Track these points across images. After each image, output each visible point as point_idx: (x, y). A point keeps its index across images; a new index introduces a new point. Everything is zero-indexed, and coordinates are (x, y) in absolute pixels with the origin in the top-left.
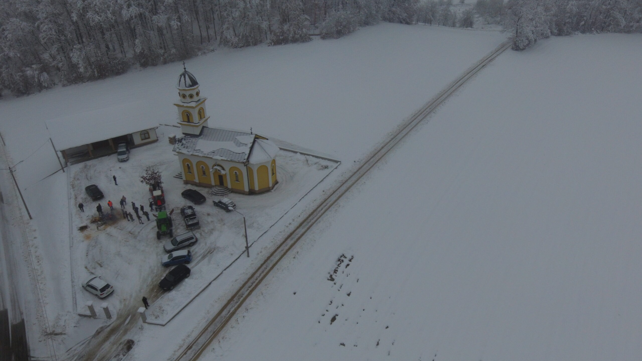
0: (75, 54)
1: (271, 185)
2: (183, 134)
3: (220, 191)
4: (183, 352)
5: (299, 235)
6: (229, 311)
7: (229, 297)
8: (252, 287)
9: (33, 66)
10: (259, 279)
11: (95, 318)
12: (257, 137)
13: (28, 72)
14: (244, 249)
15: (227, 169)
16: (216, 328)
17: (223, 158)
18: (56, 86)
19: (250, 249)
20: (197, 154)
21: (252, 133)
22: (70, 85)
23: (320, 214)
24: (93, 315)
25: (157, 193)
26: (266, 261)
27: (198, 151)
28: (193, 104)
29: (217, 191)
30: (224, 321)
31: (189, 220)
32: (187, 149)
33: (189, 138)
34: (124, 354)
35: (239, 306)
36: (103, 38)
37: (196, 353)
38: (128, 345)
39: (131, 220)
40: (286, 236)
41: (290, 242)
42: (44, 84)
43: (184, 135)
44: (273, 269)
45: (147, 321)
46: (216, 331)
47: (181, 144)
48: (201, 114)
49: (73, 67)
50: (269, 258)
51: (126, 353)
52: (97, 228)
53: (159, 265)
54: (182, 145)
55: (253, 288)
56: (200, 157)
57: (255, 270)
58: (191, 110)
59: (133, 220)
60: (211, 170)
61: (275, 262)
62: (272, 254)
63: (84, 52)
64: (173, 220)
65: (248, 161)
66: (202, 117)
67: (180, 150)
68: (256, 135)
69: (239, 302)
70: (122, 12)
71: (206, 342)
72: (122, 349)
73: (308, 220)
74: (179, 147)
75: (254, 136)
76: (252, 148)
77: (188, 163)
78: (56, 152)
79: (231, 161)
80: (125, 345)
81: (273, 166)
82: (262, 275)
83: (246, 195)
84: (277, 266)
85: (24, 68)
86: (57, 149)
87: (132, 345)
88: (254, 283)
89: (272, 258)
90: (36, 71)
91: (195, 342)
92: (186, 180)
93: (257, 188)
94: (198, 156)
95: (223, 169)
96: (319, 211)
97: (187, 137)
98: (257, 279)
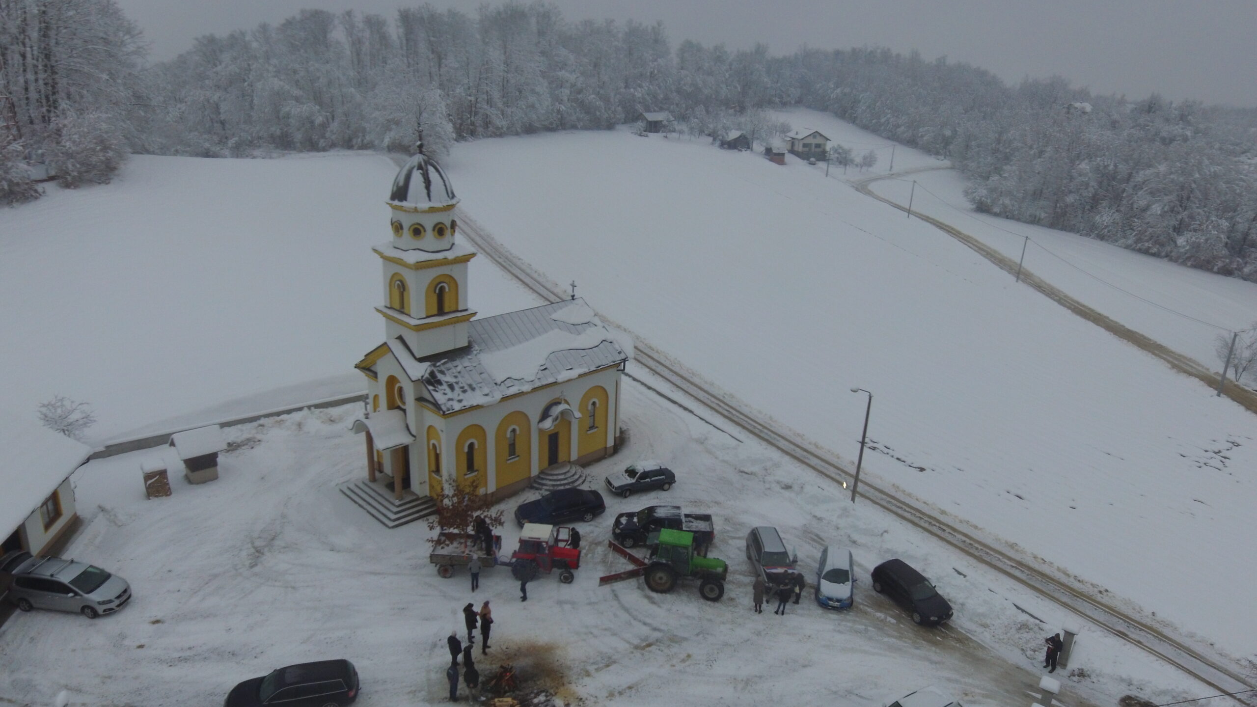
15: (576, 404)
27: (509, 383)
33: (450, 365)
43: (428, 364)
54: (451, 387)
56: (527, 393)
58: (456, 271)
77: (473, 440)
97: (438, 364)
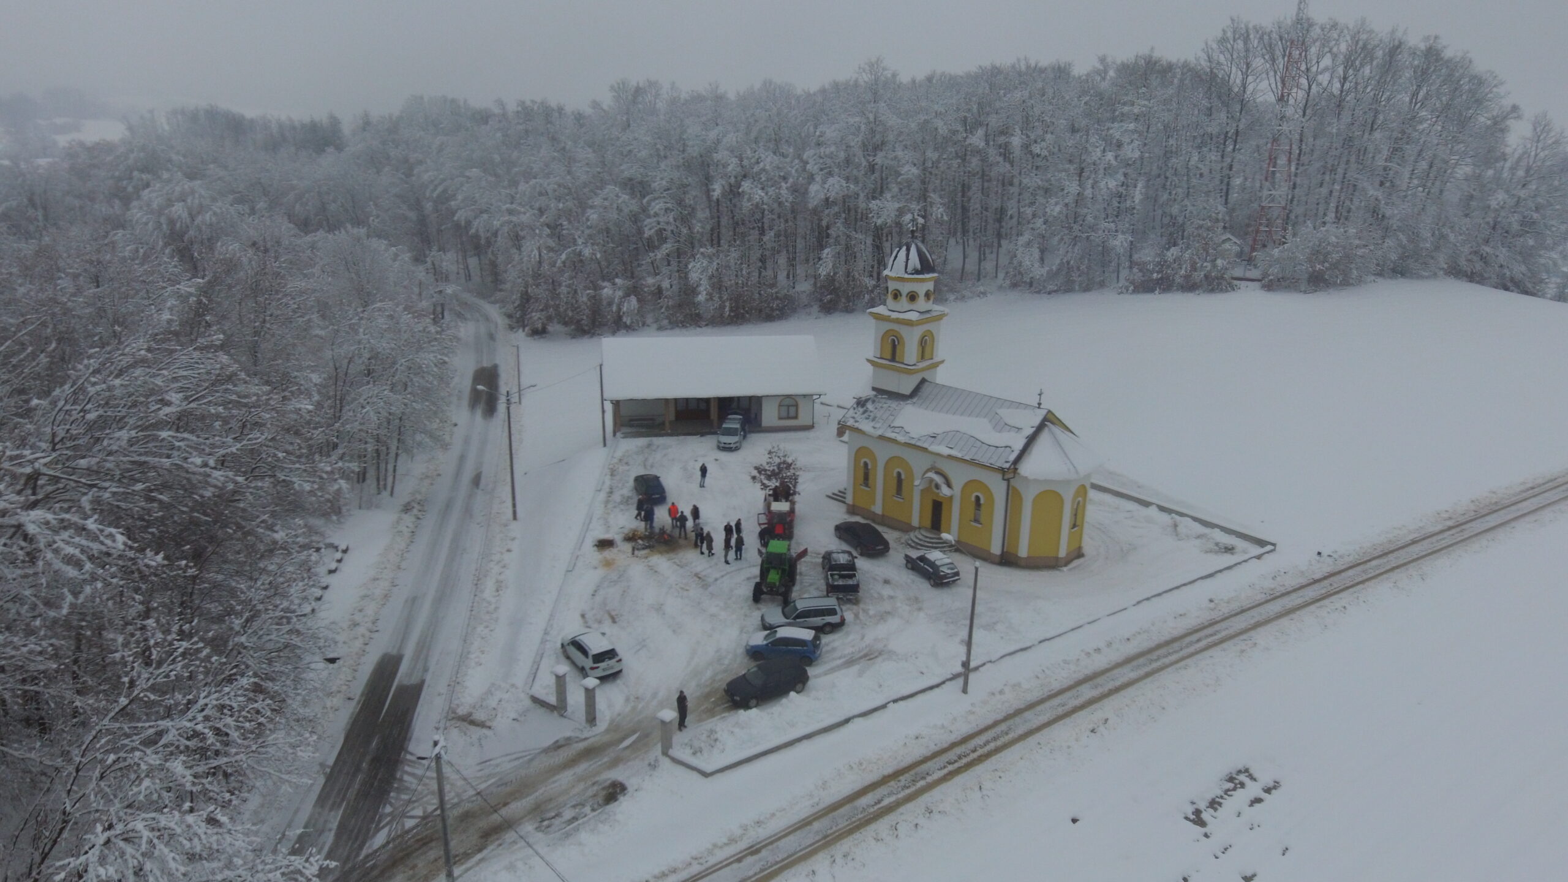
0: (698, 265)
1: (1062, 553)
2: (874, 389)
3: (928, 540)
4: (734, 855)
5: (1118, 683)
6: (879, 802)
7: (889, 770)
8: (956, 765)
9: (617, 280)
10: (980, 752)
11: (562, 716)
12: (1049, 420)
13: (606, 290)
14: (959, 669)
15: (958, 483)
16: (834, 829)
17: (953, 453)
18: (645, 327)
19: (972, 677)
20: (893, 435)
21: (1040, 404)
22: (672, 329)
23: (1192, 649)
24: (559, 708)
25: (781, 506)
26: (1006, 718)
28: (913, 316)
29: (920, 540)
30: (859, 819)
31: (836, 577)
32: (872, 424)
34: (596, 806)
35: (909, 799)
36: (760, 240)
37: (766, 869)
38: (610, 790)
39: (706, 551)
40: (1080, 676)
41: (1087, 692)
42: (624, 319)
43: (874, 393)
44: (1024, 739)
45: (671, 752)
46: (831, 834)
47: (861, 410)
48: (926, 345)
49: (689, 291)
50: (1018, 712)
51: (600, 806)
52: (633, 549)
53: (741, 651)
54: (864, 412)
55: (960, 768)
56: (901, 443)
57: (977, 729)
58: (904, 331)
59: (711, 554)
60: (917, 483)
61: (1034, 726)
62: (1031, 706)
63: (715, 263)
64: (801, 574)
65: (1016, 469)
66: (927, 355)
67: (856, 421)
68: (1049, 411)
69: (913, 789)
70: (811, 186)
71: (801, 850)
72: (595, 795)
73: (1154, 656)
74: (856, 416)
75: (1043, 412)
76: (1031, 440)
77: (868, 461)
78: (603, 400)
79: (972, 463)
80: (604, 789)
81: (1079, 503)
82: (992, 746)
83: (993, 563)
84: (1037, 737)
85: (600, 282)
86: (605, 397)
87: (620, 793)
88: (965, 756)
89: (1028, 715)
90: (619, 289)
91: (771, 843)
92: (853, 506)
93: (1023, 552)
94: (894, 441)
95: (949, 485)
96: (1191, 644)
97: (879, 396)
98: (974, 751)
